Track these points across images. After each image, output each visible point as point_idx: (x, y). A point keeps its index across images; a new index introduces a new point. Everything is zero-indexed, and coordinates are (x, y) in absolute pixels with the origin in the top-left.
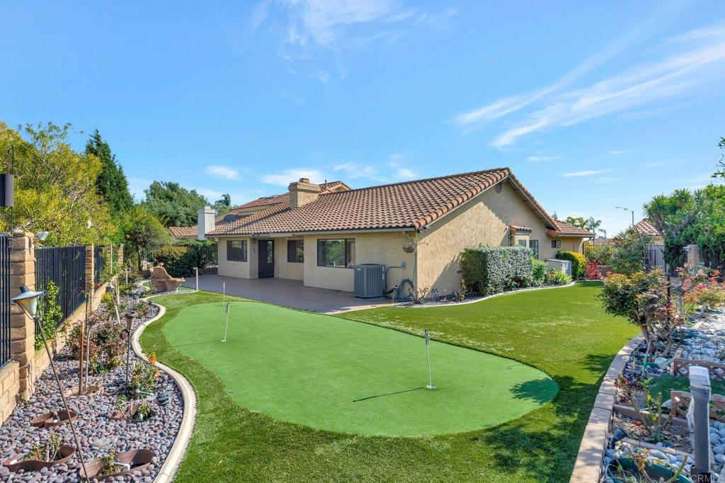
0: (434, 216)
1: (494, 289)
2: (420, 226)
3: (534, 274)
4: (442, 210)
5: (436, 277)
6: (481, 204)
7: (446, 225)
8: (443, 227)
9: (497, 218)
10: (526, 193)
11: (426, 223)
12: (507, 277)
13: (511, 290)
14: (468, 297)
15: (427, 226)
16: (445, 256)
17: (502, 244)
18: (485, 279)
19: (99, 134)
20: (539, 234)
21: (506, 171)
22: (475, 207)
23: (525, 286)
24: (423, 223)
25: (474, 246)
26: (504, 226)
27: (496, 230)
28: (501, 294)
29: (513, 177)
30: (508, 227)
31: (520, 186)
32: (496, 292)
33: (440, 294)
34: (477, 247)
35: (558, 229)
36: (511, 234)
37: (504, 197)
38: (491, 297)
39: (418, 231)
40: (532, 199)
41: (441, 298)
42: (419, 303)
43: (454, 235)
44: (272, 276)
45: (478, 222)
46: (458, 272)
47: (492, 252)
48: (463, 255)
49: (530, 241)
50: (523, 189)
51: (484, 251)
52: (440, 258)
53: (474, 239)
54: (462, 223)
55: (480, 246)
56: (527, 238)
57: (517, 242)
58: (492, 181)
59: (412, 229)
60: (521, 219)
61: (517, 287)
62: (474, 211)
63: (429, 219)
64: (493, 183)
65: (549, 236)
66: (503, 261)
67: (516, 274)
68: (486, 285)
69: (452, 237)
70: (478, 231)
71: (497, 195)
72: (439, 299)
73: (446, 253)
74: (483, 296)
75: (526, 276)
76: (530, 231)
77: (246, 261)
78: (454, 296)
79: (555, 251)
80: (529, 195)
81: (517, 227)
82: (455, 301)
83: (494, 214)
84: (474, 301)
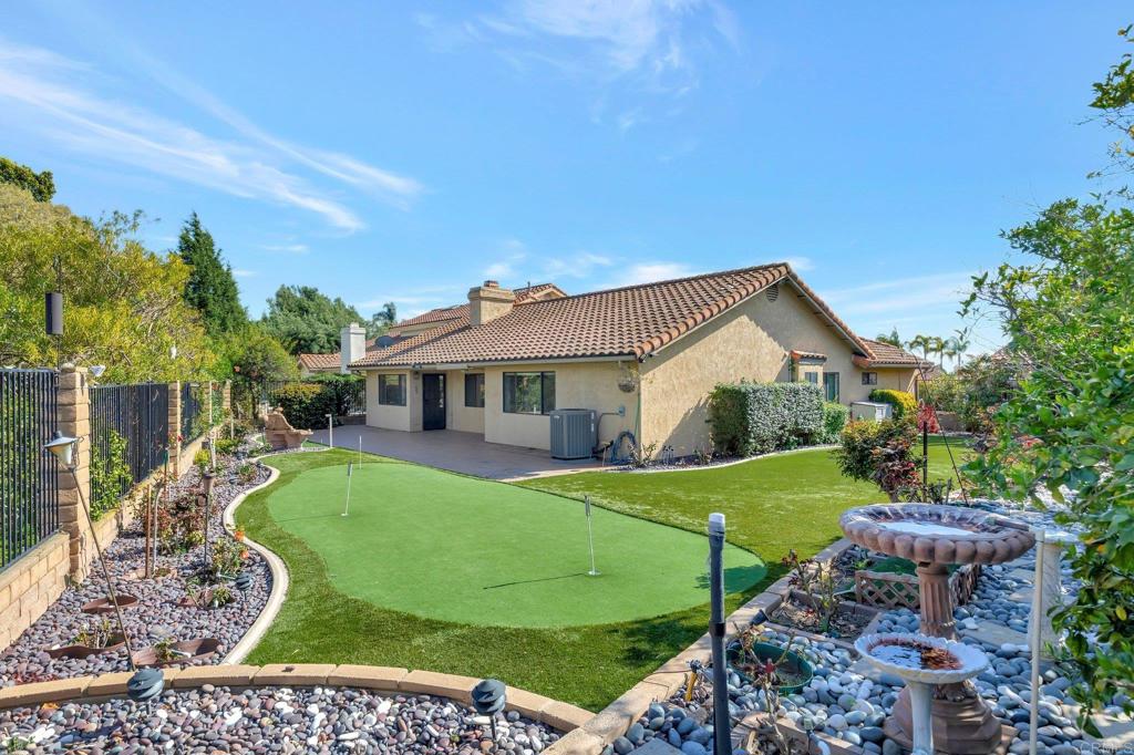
0: (666, 338)
1: (759, 447)
2: (643, 352)
3: (827, 425)
4: (678, 329)
5: (671, 429)
6: (744, 319)
7: (687, 351)
8: (682, 354)
9: (771, 339)
10: (816, 300)
11: (653, 349)
12: (781, 428)
13: (790, 449)
14: (717, 457)
15: (654, 353)
16: (686, 397)
17: (778, 380)
18: (746, 433)
19: (197, 219)
20: (840, 364)
21: (783, 269)
22: (734, 323)
23: (814, 443)
24: (647, 348)
25: (732, 380)
26: (782, 351)
27: (768, 358)
28: (771, 454)
29: (795, 277)
30: (787, 354)
31: (806, 290)
32: (762, 452)
33: (676, 454)
34: (737, 384)
35: (870, 355)
36: (792, 364)
37: (782, 307)
38: (754, 458)
39: (641, 361)
40: (826, 310)
41: (678, 459)
42: (642, 467)
43: (699, 366)
44: (444, 427)
45: (739, 346)
46: (707, 421)
47: (755, 392)
48: (714, 396)
49: (825, 375)
50: (811, 296)
51: (743, 390)
52: (678, 400)
53: (732, 371)
54: (712, 348)
55: (742, 382)
56: (819, 370)
57: (802, 376)
58: (759, 285)
59: (631, 358)
60: (809, 341)
61: (799, 444)
62: (732, 330)
63: (656, 343)
64: (761, 287)
65: (857, 366)
66: (775, 405)
67: (796, 423)
68: (747, 442)
69: (696, 368)
70: (739, 359)
71: (770, 304)
72: (672, 461)
73: (687, 393)
74: (742, 457)
75: (812, 427)
76: (824, 359)
77: (405, 405)
78: (698, 457)
79: (868, 388)
80: (821, 304)
81: (802, 353)
82: (698, 464)
83: (765, 334)
84: (726, 465)
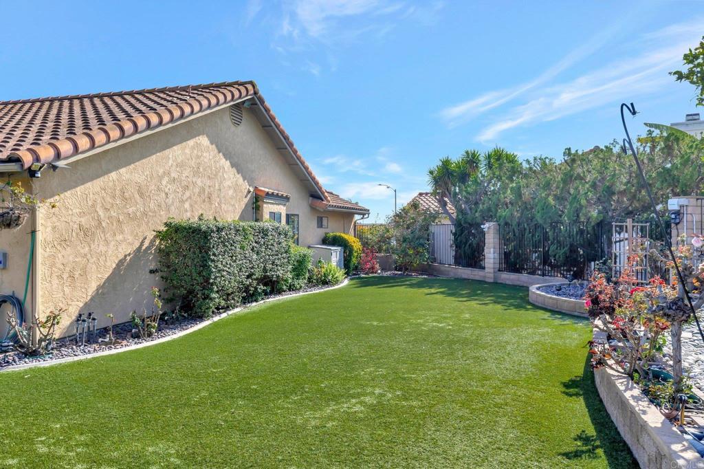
0: (84, 143)
1: (223, 303)
2: (37, 159)
3: (294, 270)
4: (106, 132)
5: (93, 287)
6: (204, 140)
7: (123, 170)
8: (113, 175)
9: (234, 170)
10: (282, 132)
11: (58, 156)
12: (248, 277)
13: (256, 301)
14: (167, 322)
15: (61, 164)
16: (120, 237)
17: (242, 218)
18: (207, 284)
20: (299, 205)
21: (249, 87)
22: (191, 143)
23: (280, 292)
24: (46, 154)
25: (187, 215)
26: (245, 186)
27: (231, 192)
28: (236, 310)
29: (262, 101)
30: (252, 189)
31: (273, 119)
32: (227, 308)
33: (98, 325)
34: (194, 220)
35: (326, 198)
36: (256, 202)
37: (244, 135)
38: (216, 319)
39: (32, 173)
40: (291, 145)
41: (104, 331)
43: (141, 194)
45: (196, 173)
46: (152, 272)
47: (219, 230)
48: (160, 235)
49: (288, 216)
50: (277, 126)
51: (204, 228)
52: (107, 242)
53: (187, 205)
54: (161, 171)
55: (200, 219)
56: (282, 210)
57: (266, 216)
59: (12, 167)
60: (273, 179)
61: (266, 294)
62: (187, 151)
63: (65, 147)
64: (225, 102)
65: (313, 208)
66: (242, 248)
67: (265, 270)
68: (207, 297)
69: (137, 196)
70: (197, 190)
71: (233, 128)
72: (92, 338)
73: (122, 232)
74: (201, 318)
75: (280, 273)
76: (287, 199)
78: (137, 326)
79: (320, 233)
80: (286, 138)
81: (267, 190)
82: (137, 336)
83: (228, 163)
84: (179, 334)
